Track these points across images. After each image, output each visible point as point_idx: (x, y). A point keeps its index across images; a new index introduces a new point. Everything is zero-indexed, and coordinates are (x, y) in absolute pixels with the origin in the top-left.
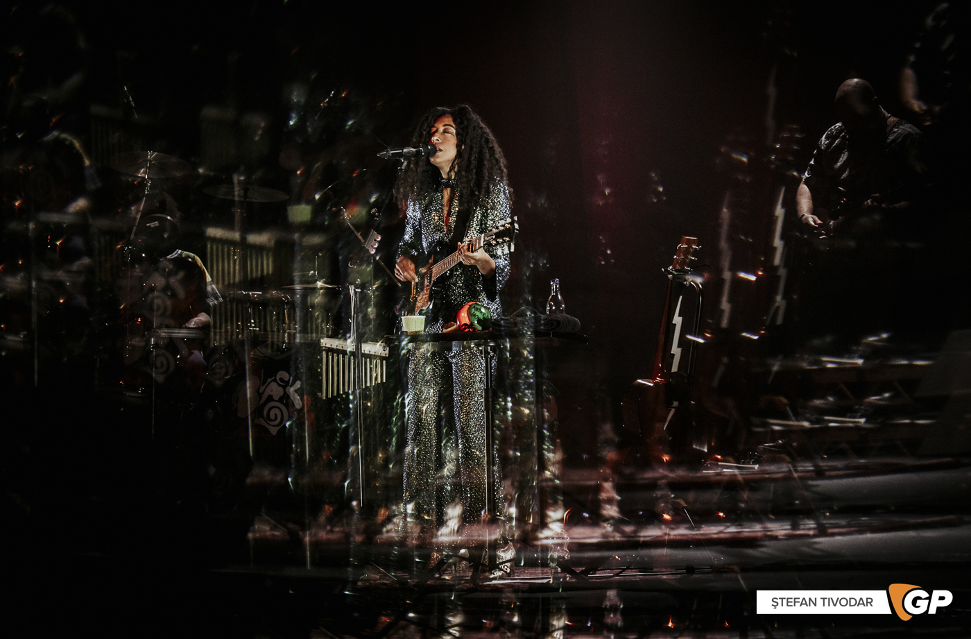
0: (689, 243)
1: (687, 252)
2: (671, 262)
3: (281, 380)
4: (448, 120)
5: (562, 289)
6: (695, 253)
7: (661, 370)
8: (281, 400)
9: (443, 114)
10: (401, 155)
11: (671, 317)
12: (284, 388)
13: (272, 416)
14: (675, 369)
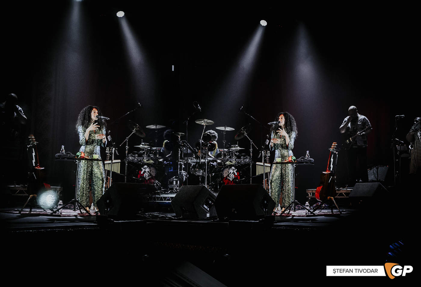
0: (335, 143)
1: (334, 146)
2: (331, 147)
3: (233, 169)
4: (282, 116)
5: (309, 153)
6: (336, 146)
7: (328, 170)
8: (233, 173)
9: (280, 115)
10: (273, 124)
11: (331, 159)
12: (233, 171)
13: (231, 177)
14: (331, 170)
